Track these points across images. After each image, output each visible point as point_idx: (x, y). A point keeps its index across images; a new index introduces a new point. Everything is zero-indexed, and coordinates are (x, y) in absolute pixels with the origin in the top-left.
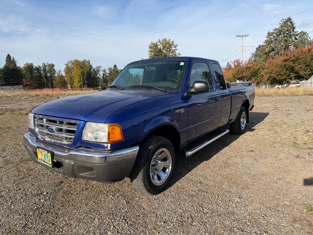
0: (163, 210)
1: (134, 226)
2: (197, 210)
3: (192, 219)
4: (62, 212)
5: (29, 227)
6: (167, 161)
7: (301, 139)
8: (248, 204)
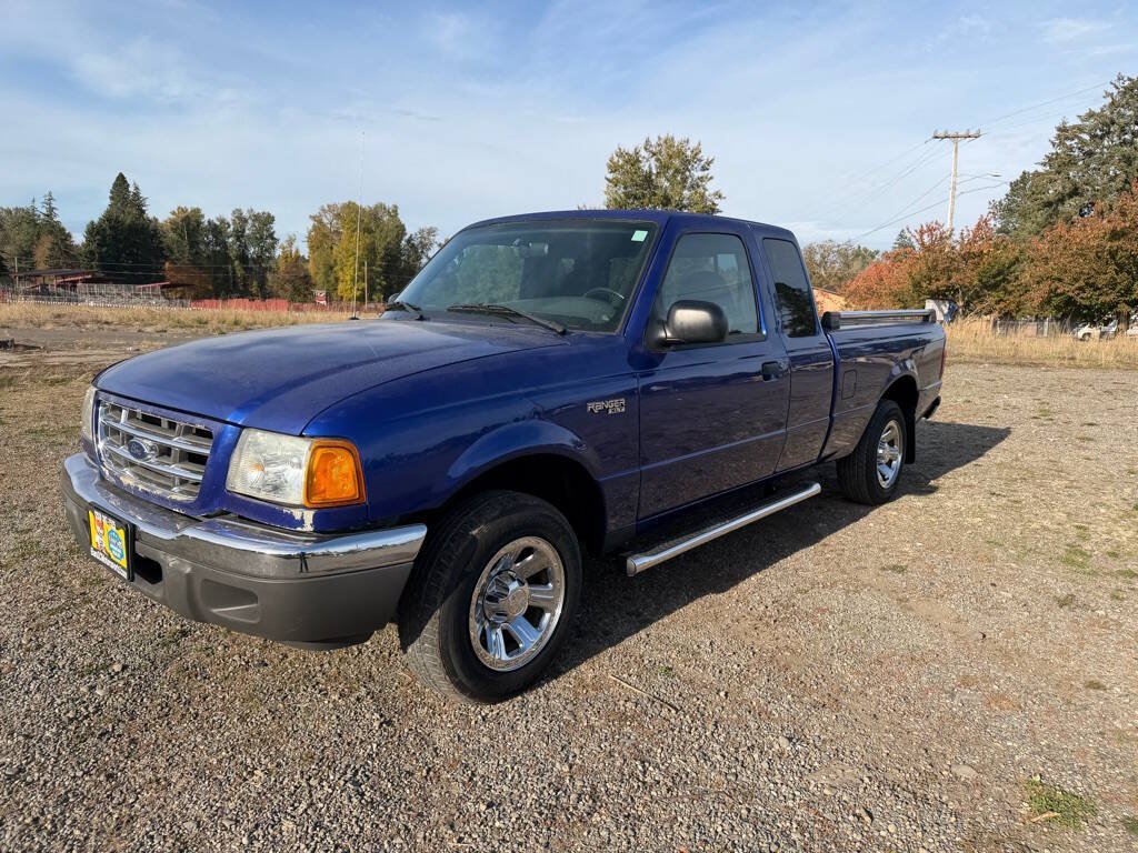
0: (501, 762)
1: (381, 808)
2: (621, 771)
3: (591, 802)
4: (153, 736)
5: (29, 779)
6: (547, 584)
7: (1105, 536)
8: (816, 764)
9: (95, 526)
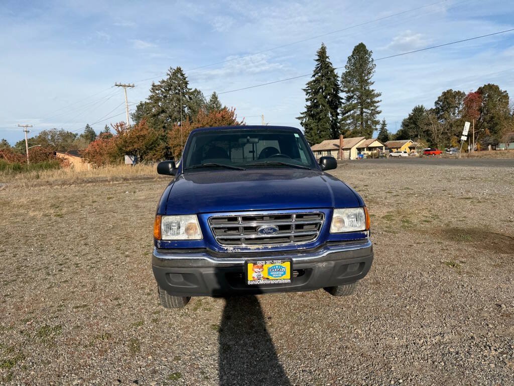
9: (253, 270)
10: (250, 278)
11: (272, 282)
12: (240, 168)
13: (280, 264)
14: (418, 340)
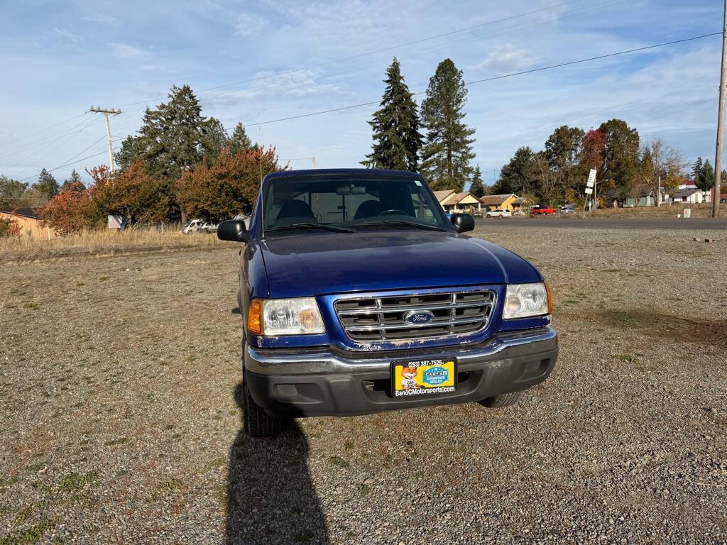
9: (402, 375)
10: (398, 387)
11: (429, 391)
12: (350, 230)
13: (440, 366)
14: (622, 462)
